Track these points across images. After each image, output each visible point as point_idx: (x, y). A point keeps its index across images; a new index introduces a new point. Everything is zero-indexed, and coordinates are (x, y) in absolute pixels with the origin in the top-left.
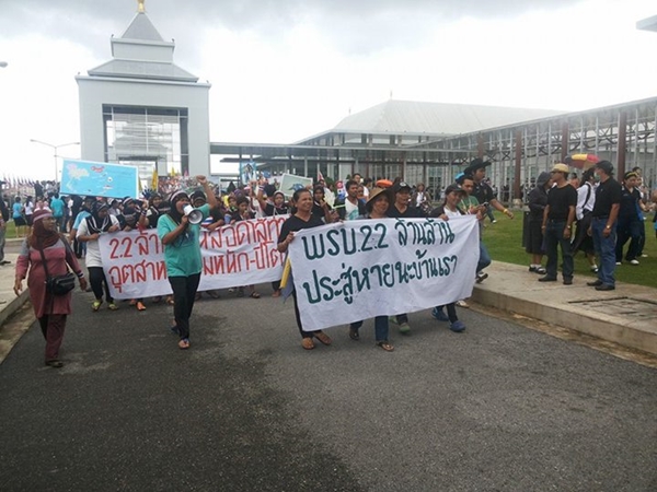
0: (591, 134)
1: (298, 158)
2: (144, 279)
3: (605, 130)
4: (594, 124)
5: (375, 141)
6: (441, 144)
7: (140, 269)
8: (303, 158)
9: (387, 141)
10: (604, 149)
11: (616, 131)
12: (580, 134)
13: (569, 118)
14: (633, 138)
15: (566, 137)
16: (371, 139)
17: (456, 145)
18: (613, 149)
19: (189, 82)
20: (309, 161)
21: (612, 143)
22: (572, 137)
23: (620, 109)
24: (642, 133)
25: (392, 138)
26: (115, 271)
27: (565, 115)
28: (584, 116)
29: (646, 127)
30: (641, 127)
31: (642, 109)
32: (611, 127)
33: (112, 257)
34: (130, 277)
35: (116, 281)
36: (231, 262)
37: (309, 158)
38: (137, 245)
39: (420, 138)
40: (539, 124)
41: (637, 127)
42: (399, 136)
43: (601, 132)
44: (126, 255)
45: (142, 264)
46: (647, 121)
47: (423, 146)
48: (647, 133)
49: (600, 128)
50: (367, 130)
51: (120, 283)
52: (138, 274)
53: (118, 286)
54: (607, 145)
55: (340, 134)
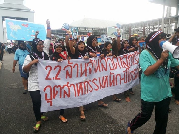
0: (136, 29)
1: (60, 33)
2: (69, 96)
3: (140, 28)
4: (137, 26)
5: (81, 29)
6: (98, 30)
7: (66, 88)
8: (61, 33)
9: (84, 29)
10: (139, 33)
11: (143, 28)
12: (134, 29)
13: (131, 25)
14: (147, 30)
15: (130, 29)
16: (80, 28)
17: (102, 31)
18: (142, 33)
19: (28, 11)
20: (63, 34)
21: (141, 31)
22: (132, 29)
23: (144, 22)
24: (149, 29)
25: (85, 28)
26: (48, 89)
27: (130, 24)
28: (135, 24)
29: (150, 27)
30: (149, 28)
31: (149, 22)
32: (141, 27)
33: (47, 78)
34: (59, 94)
35: (49, 97)
36: (112, 79)
37: (63, 33)
38: (65, 71)
39: (93, 29)
40: (123, 26)
41: (148, 27)
42: (87, 28)
43: (139, 28)
44: (56, 78)
45: (67, 85)
46: (150, 26)
47: (94, 31)
48: (150, 29)
49: (139, 27)
50: (78, 26)
51: (51, 99)
52: (65, 92)
53: (50, 101)
54: (140, 32)
55: (71, 27)
